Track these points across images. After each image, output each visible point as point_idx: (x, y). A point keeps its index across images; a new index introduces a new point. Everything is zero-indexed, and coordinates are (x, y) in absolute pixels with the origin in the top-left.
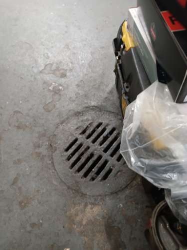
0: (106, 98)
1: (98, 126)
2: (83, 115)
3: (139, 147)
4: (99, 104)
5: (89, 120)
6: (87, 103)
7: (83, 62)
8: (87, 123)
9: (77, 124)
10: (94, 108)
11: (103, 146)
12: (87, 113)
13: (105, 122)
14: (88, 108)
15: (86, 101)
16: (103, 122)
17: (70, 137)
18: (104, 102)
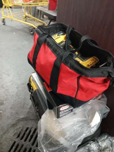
0: (28, 112)
1: (26, 130)
2: (16, 126)
3: (46, 143)
4: (25, 116)
5: (21, 128)
6: (18, 117)
7: (13, 93)
8: (20, 130)
9: (14, 132)
10: (23, 119)
11: (31, 141)
12: (19, 124)
13: (30, 126)
14: (19, 120)
15: (17, 117)
16: (29, 126)
17: (11, 142)
18: (28, 115)
